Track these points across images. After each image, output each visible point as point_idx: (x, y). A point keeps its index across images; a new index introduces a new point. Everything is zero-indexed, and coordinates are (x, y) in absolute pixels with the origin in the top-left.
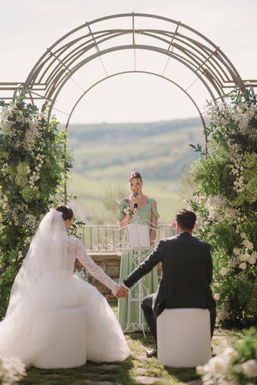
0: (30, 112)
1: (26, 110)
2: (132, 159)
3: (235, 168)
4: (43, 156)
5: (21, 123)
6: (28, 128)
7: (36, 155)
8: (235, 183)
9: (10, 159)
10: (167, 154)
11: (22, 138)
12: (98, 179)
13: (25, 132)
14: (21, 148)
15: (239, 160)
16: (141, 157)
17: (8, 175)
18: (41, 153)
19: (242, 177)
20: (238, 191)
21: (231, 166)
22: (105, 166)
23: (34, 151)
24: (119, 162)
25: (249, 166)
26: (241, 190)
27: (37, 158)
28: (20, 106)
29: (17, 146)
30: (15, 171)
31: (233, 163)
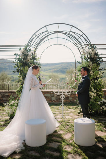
0: (29, 51)
1: (27, 51)
2: (52, 69)
3: (90, 68)
4: (32, 64)
5: (26, 54)
6: (28, 56)
7: (30, 64)
8: (90, 72)
9: (23, 65)
10: (58, 68)
11: (26, 59)
12: (47, 72)
13: (27, 57)
14: (26, 62)
15: (91, 66)
16: (54, 69)
17: (22, 70)
18: (32, 63)
19: (92, 71)
20: (91, 75)
21: (89, 67)
22: (48, 70)
23: (30, 63)
24: (50, 70)
25: (94, 67)
26: (92, 74)
27: (31, 65)
28: (25, 49)
29: (25, 61)
30: (24, 69)
31: (89, 66)
